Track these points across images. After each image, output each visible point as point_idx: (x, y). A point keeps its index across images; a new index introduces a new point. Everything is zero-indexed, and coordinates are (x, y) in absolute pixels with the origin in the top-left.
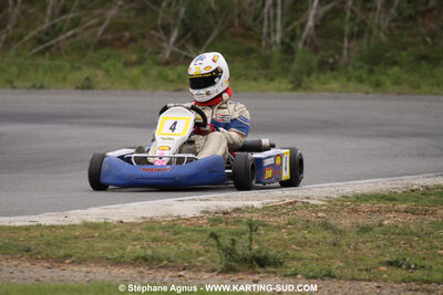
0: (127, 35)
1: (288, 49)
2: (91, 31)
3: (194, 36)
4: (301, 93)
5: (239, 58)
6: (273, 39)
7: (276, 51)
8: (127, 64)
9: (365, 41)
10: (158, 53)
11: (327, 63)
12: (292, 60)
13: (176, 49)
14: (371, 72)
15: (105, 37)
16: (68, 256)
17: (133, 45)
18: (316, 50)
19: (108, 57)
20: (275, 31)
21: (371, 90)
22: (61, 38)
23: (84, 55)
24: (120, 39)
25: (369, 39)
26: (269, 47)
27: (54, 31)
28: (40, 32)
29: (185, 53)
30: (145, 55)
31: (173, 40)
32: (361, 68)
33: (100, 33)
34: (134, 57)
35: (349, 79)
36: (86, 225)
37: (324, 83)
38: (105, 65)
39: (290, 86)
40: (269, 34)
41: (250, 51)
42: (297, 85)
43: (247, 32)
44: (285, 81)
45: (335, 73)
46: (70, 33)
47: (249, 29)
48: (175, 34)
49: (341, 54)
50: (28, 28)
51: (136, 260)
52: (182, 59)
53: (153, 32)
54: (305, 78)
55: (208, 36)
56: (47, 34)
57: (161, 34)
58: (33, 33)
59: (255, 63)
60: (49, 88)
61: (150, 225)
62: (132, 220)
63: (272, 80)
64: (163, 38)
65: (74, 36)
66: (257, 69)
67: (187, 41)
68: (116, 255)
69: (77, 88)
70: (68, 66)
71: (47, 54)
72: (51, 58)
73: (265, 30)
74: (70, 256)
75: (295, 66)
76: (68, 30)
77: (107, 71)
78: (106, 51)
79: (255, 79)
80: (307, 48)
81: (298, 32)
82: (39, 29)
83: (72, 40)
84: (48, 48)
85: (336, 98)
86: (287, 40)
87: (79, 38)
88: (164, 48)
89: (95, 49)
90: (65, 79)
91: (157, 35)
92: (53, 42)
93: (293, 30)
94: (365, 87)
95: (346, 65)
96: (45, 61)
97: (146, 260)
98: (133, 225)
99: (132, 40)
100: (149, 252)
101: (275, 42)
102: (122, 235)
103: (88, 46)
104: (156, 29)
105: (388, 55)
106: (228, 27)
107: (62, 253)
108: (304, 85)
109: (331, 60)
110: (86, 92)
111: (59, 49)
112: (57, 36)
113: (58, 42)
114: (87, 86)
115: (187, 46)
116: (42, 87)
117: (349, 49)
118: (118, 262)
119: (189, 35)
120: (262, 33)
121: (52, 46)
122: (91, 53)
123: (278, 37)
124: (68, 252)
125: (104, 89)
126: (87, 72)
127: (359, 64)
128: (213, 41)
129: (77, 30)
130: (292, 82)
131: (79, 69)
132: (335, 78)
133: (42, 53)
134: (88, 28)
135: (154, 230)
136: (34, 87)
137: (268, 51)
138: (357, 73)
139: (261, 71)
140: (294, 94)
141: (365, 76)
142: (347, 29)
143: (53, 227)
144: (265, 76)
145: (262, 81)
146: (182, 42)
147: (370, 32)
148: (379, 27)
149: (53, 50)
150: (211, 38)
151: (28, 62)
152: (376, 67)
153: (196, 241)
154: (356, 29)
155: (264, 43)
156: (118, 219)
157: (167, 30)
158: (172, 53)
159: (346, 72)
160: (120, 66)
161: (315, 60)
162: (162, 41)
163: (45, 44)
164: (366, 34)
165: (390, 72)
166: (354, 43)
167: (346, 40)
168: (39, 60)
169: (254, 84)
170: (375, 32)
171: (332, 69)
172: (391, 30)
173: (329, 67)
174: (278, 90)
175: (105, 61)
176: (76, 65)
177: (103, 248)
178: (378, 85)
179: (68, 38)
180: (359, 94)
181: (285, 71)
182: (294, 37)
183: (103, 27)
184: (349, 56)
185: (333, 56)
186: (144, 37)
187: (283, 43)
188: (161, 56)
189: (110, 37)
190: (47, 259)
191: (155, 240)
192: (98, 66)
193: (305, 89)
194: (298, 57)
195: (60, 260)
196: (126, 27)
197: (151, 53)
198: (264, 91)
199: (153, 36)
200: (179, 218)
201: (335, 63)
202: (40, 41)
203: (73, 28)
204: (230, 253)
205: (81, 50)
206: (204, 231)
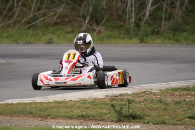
0: (67, 20)
1: (137, 25)
2: (51, 18)
3: (96, 20)
4: (144, 44)
5: (116, 30)
6: (131, 21)
7: (132, 26)
8: (67, 33)
9: (171, 21)
10: (81, 28)
11: (155, 31)
12: (139, 30)
13: (88, 26)
14: (174, 35)
15: (57, 21)
16: (49, 115)
17: (69, 24)
18: (150, 26)
19: (59, 29)
20: (132, 17)
21: (175, 43)
22: (38, 21)
23: (48, 29)
24: (64, 21)
25: (173, 21)
26: (129, 24)
27: (35, 18)
28: (29, 19)
29: (92, 27)
30: (75, 29)
31: (87, 21)
32: (170, 33)
33: (55, 19)
34: (70, 29)
35: (164, 38)
36: (55, 102)
37: (153, 40)
38: (57, 33)
39: (139, 42)
40: (129, 19)
41: (121, 26)
42: (142, 41)
43: (120, 18)
44: (136, 39)
45: (158, 36)
46: (42, 19)
47: (120, 16)
48: (88, 19)
49: (161, 27)
50: (23, 17)
51: (79, 117)
52: (91, 30)
53: (78, 18)
54: (145, 38)
55: (102, 20)
56: (32, 20)
57: (82, 19)
58: (25, 19)
59: (123, 31)
60: (33, 43)
61: (84, 102)
62: (75, 100)
63: (131, 39)
64: (83, 21)
65: (43, 20)
66: (124, 34)
67: (93, 22)
68: (70, 115)
69: (46, 43)
70: (41, 34)
71: (32, 29)
72: (34, 30)
73: (127, 17)
74: (50, 115)
75: (141, 33)
76: (41, 18)
77: (58, 35)
78: (58, 27)
79: (123, 39)
80: (146, 25)
81: (142, 17)
82: (28, 17)
83: (43, 22)
84: (32, 26)
85: (159, 46)
86: (137, 21)
87: (46, 21)
88: (83, 25)
89: (53, 26)
90: (40, 39)
91: (80, 19)
92: (34, 23)
93: (140, 17)
94: (172, 42)
95: (163, 32)
96: (31, 32)
97: (83, 117)
98: (76, 102)
99: (69, 22)
100: (84, 113)
101: (132, 22)
102: (72, 106)
103: (50, 25)
104: (79, 17)
105: (182, 27)
106: (111, 16)
107: (46, 114)
108: (145, 41)
109: (156, 30)
110: (50, 45)
111: (37, 26)
112: (36, 20)
113: (36, 23)
114: (50, 42)
115: (93, 24)
116: (30, 43)
117: (164, 25)
118: (71, 118)
119: (94, 19)
120: (126, 18)
121: (34, 25)
122: (51, 28)
123: (133, 20)
124: (49, 114)
125: (57, 44)
126: (50, 36)
127: (169, 32)
128: (104, 22)
129: (45, 18)
130: (139, 40)
131: (46, 35)
132: (159, 38)
133: (30, 28)
134: (50, 17)
135: (86, 104)
136: (27, 43)
137: (129, 26)
138: (168, 36)
139: (126, 35)
140: (141, 45)
141: (171, 37)
142: (164, 16)
143: (41, 103)
144: (128, 37)
145: (126, 39)
146: (91, 22)
147: (174, 18)
148: (178, 15)
149: (34, 27)
150: (104, 21)
151: (24, 32)
152: (176, 33)
153: (104, 109)
154: (167, 16)
155: (127, 23)
156: (69, 99)
157: (84, 17)
158: (87, 27)
159: (163, 35)
160: (64, 33)
161: (149, 30)
162: (82, 22)
163: (31, 24)
164: (172, 19)
165: (183, 35)
166: (167, 22)
167: (163, 21)
168: (28, 31)
169: (123, 41)
170: (176, 17)
171: (157, 34)
172: (183, 17)
173: (155, 33)
174: (134, 43)
175: (57, 31)
176: (45, 33)
177: (64, 112)
178: (178, 40)
179: (41, 21)
180: (169, 45)
181: (137, 35)
182: (140, 20)
183: (56, 16)
184: (164, 28)
185: (157, 28)
186: (74, 21)
187: (135, 22)
188: (82, 28)
189: (59, 20)
190: (40, 116)
191: (86, 108)
192: (54, 33)
193: (145, 43)
194: (142, 28)
195: (46, 117)
196: (66, 16)
197: (77, 27)
198: (127, 44)
199: (78, 20)
200: (96, 99)
201: (158, 31)
202: (29, 23)
203: (43, 17)
204: (120, 113)
205: (46, 26)
206: (107, 104)
